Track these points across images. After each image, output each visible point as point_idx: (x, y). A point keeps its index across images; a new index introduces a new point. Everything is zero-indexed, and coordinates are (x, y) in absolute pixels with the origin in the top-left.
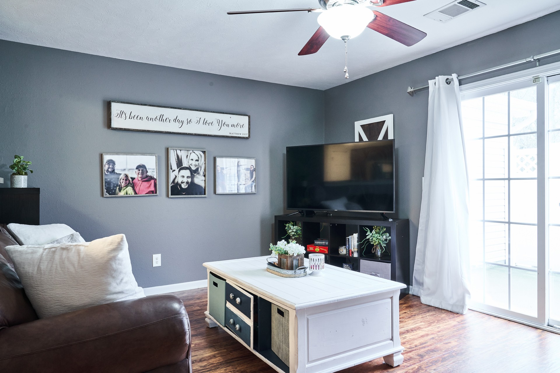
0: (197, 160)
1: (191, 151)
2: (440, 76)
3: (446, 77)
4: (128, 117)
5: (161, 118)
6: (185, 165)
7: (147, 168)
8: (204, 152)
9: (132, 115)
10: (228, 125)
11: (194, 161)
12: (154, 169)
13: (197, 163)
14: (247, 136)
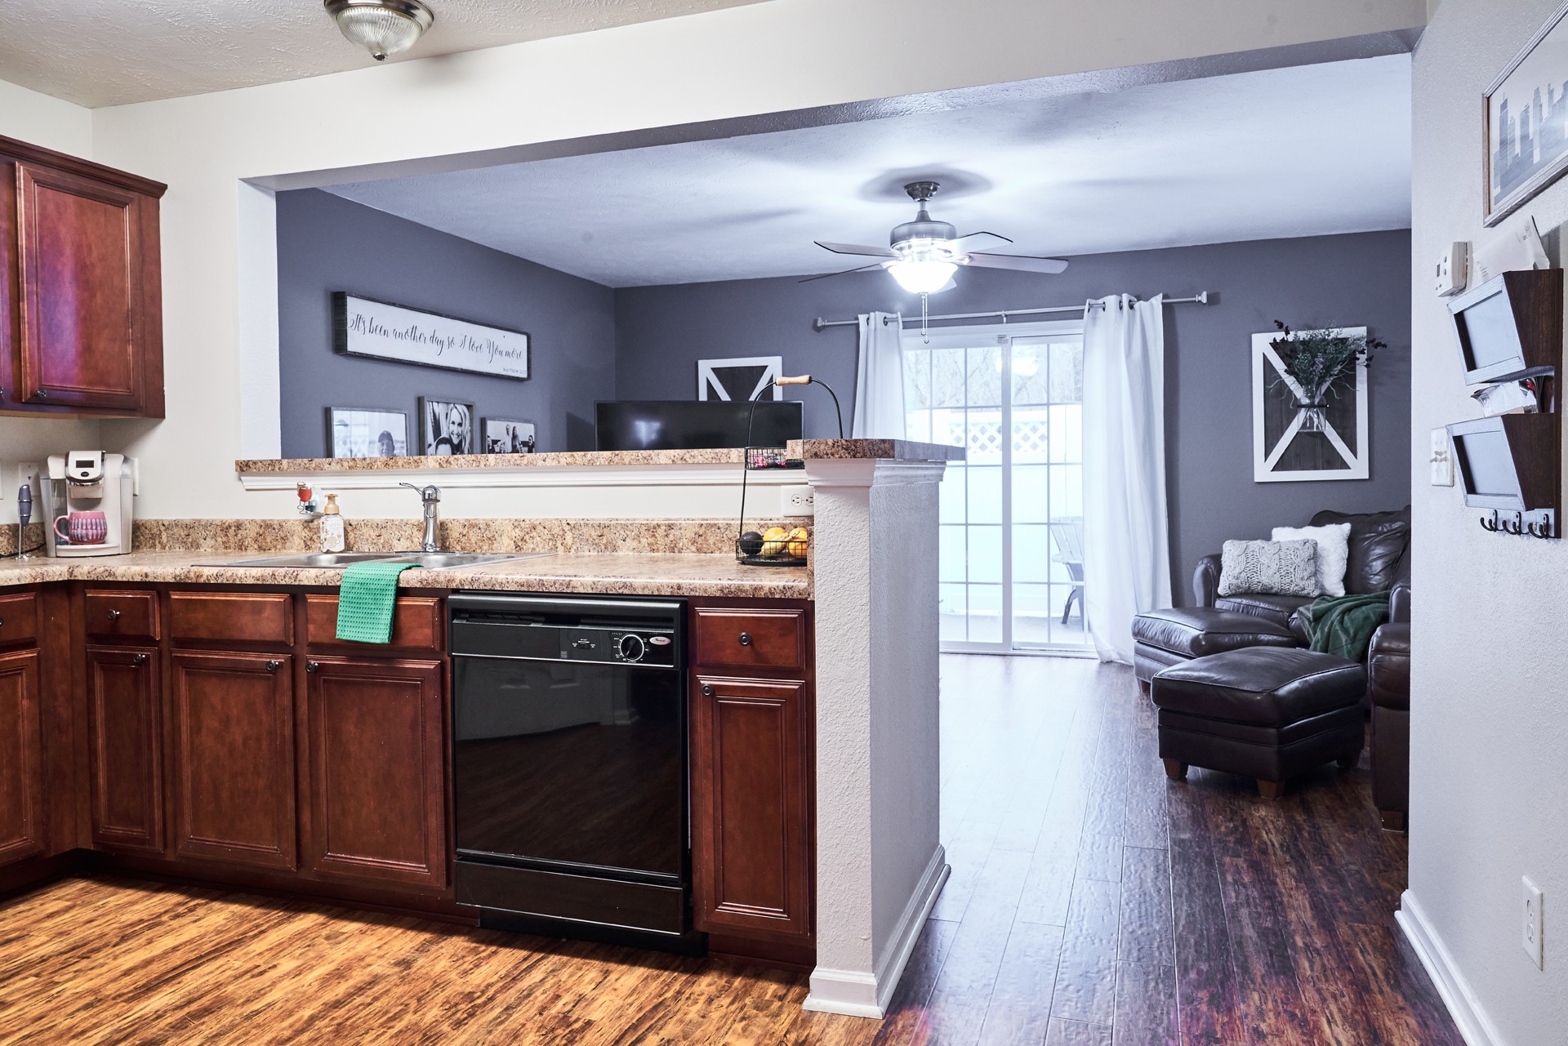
0: (460, 425)
1: (452, 405)
2: (877, 312)
3: (885, 314)
4: (367, 330)
5: (413, 333)
6: (444, 435)
7: (394, 439)
8: (469, 407)
9: (374, 325)
10: (501, 353)
11: (456, 425)
12: (403, 442)
13: (460, 429)
14: (525, 375)
